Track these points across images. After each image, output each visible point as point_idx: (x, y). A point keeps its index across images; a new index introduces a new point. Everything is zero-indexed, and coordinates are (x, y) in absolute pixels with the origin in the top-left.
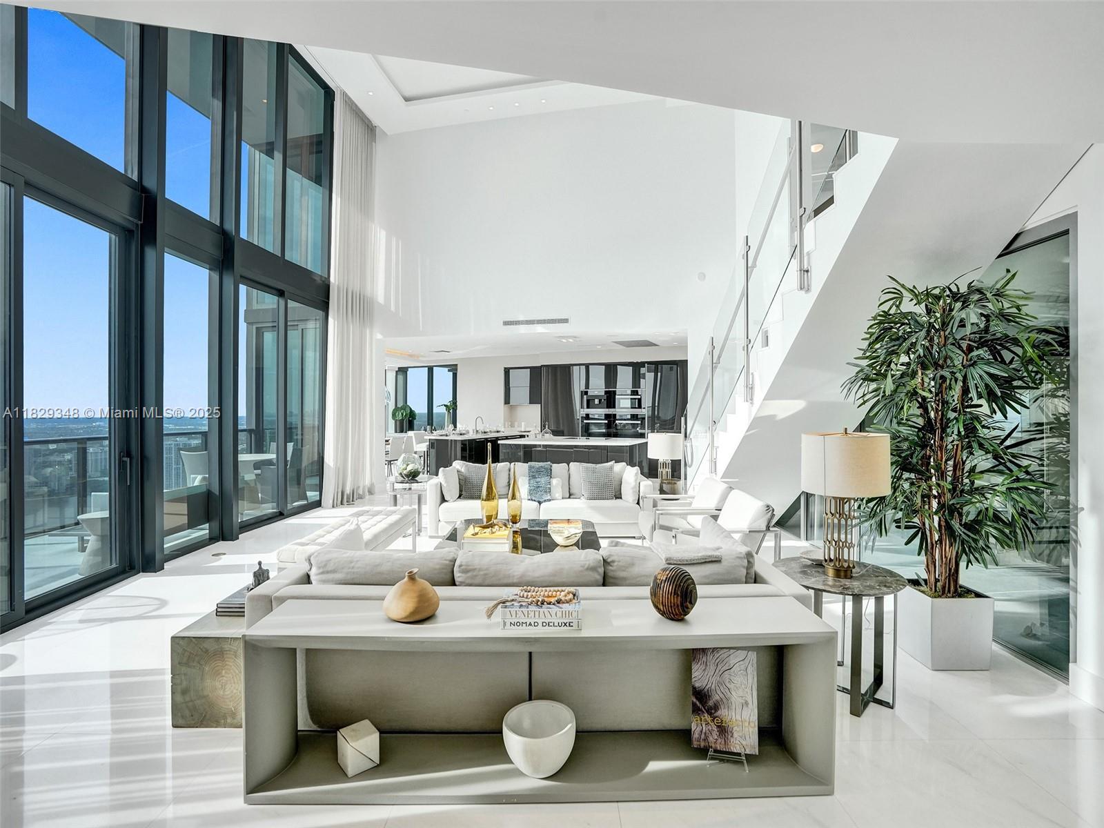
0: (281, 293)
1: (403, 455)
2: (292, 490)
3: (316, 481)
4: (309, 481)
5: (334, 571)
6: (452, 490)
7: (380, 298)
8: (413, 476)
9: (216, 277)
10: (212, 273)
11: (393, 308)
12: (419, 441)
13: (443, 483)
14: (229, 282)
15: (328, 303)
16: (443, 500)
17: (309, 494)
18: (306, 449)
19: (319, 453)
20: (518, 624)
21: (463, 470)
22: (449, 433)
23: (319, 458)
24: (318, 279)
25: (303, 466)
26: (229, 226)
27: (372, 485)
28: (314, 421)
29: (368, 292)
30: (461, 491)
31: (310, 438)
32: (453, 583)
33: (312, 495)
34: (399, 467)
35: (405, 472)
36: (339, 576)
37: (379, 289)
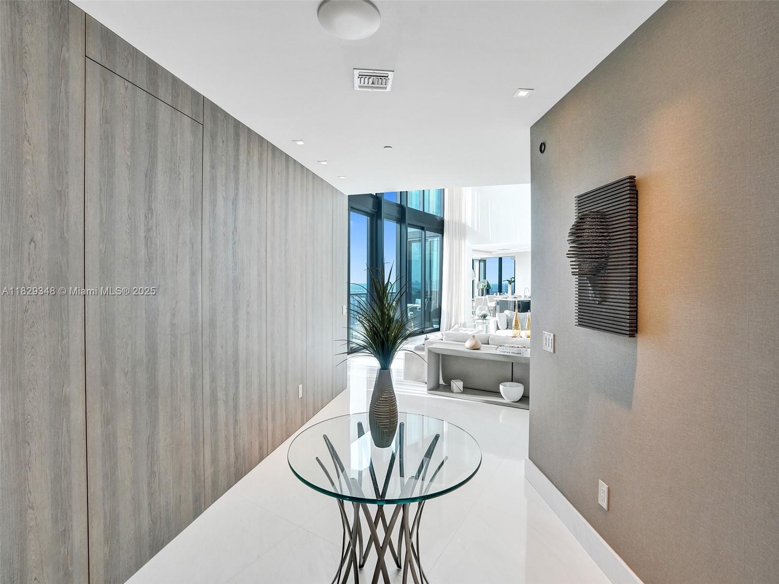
0: (423, 229)
1: (479, 306)
2: (427, 324)
3: (437, 320)
4: (434, 320)
5: (450, 337)
6: (503, 324)
7: (469, 224)
8: (484, 316)
9: (399, 226)
10: (397, 224)
11: (476, 229)
12: (492, 301)
13: (499, 321)
14: (403, 226)
15: (443, 230)
16: (498, 328)
17: (434, 326)
18: (433, 302)
19: (439, 305)
20: (504, 352)
21: (509, 315)
22: (509, 297)
23: (439, 307)
24: (438, 219)
25: (432, 310)
26: (404, 203)
27: (465, 323)
28: (437, 288)
29: (463, 222)
30: (508, 325)
31: (435, 297)
32: (489, 344)
33: (436, 326)
34: (479, 312)
35: (480, 314)
36: (452, 339)
37: (468, 218)
